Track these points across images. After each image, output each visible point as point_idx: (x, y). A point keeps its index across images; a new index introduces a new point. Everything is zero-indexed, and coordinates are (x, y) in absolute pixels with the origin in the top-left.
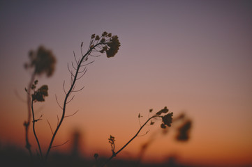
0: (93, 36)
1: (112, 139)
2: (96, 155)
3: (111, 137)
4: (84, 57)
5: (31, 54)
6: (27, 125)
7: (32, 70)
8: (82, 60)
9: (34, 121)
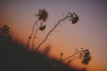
0: (69, 13)
1: (62, 54)
2: (53, 58)
3: (62, 53)
4: (62, 19)
5: (40, 11)
6: (30, 38)
7: (38, 17)
8: (61, 20)
9: (35, 37)
